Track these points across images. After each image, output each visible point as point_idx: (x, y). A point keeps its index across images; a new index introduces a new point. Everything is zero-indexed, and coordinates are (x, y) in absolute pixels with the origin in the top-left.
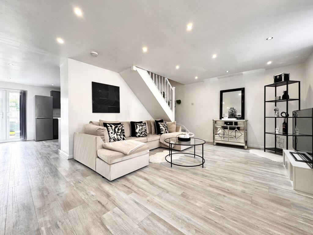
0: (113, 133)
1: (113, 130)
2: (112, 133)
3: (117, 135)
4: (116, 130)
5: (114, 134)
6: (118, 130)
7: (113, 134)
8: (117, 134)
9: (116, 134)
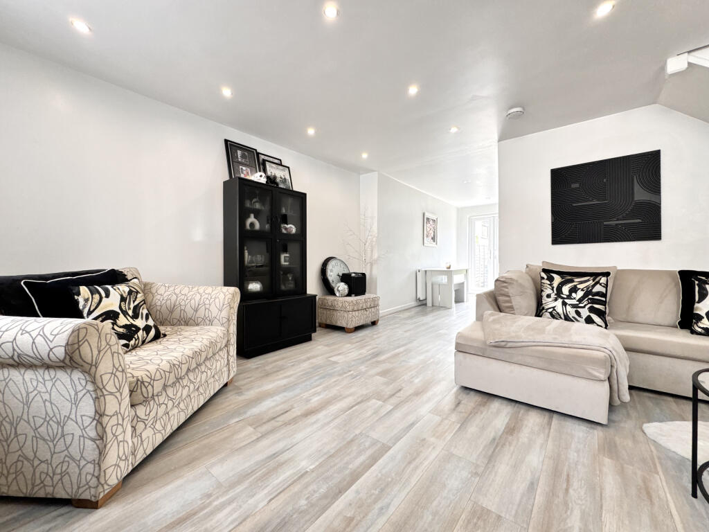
0: (553, 296)
1: (553, 289)
2: (549, 296)
3: (564, 304)
4: (566, 290)
5: (556, 300)
6: (574, 290)
7: (550, 300)
8: (566, 300)
9: (560, 301)
